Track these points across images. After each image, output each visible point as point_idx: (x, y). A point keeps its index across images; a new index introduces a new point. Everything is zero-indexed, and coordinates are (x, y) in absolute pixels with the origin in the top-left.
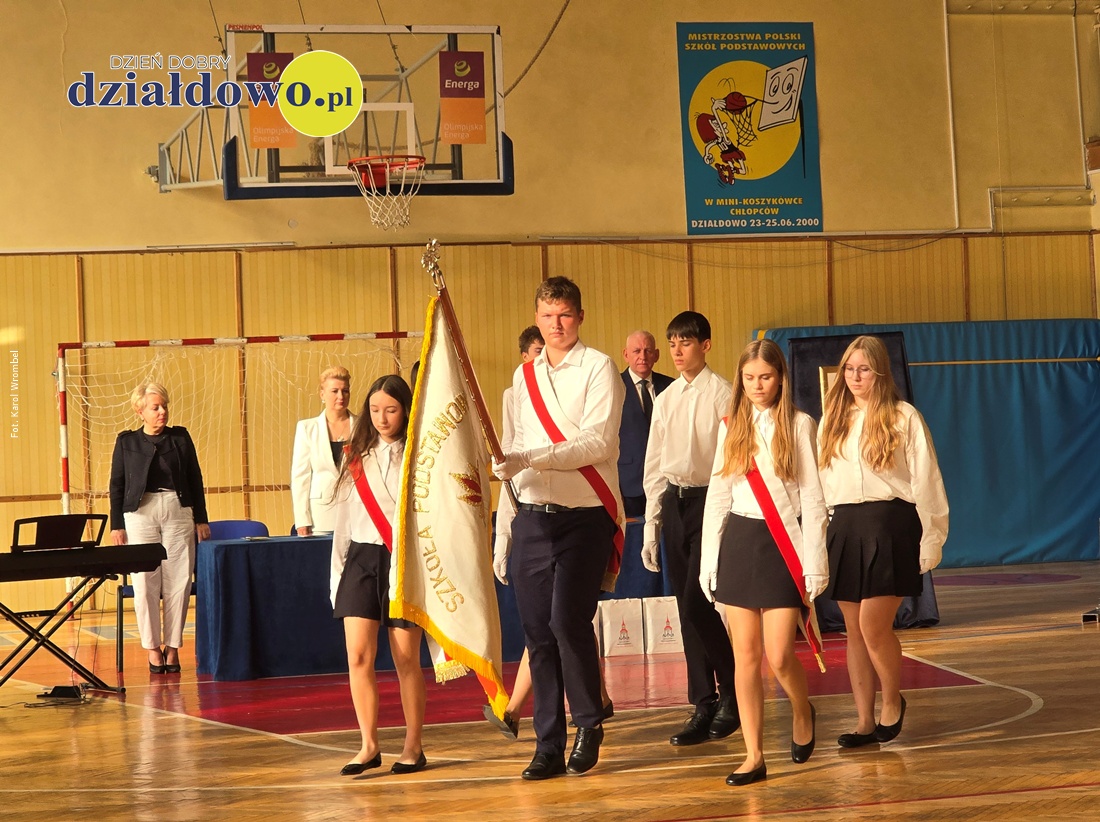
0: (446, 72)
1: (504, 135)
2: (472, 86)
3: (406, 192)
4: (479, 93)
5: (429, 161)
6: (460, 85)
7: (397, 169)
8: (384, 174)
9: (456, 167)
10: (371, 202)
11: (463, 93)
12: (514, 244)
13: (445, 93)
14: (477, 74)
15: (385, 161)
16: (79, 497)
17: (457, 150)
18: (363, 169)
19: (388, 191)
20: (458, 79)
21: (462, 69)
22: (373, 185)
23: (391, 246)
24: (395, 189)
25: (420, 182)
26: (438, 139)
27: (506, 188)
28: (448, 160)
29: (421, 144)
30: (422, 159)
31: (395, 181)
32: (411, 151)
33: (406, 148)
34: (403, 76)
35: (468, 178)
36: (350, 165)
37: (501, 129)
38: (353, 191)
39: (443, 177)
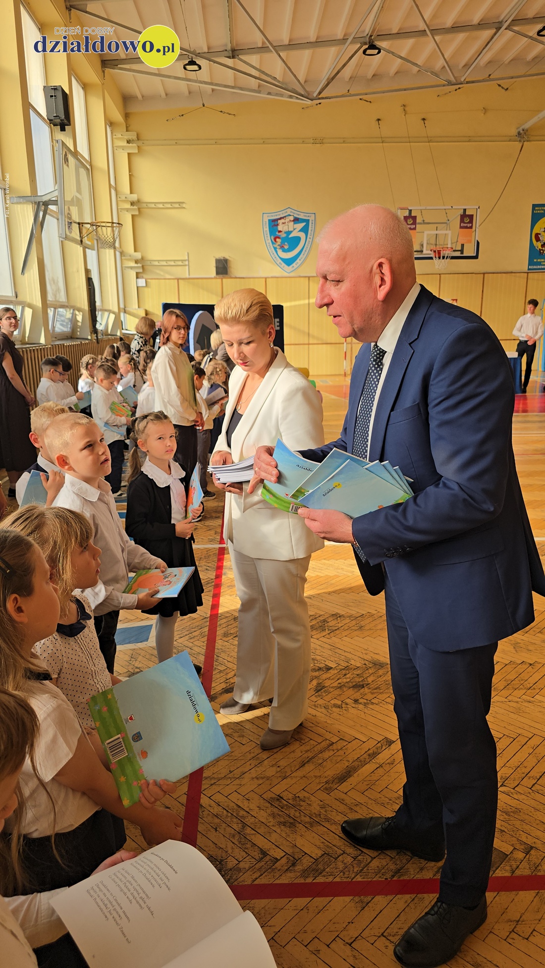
0: (462, 221)
1: (477, 241)
2: (469, 225)
3: (447, 258)
4: (471, 227)
5: (454, 249)
6: (465, 225)
7: (444, 252)
8: (440, 253)
9: (462, 251)
10: (436, 261)
11: (466, 227)
12: (475, 274)
13: (461, 227)
14: (471, 222)
15: (442, 249)
16: (349, 343)
17: (463, 245)
18: (435, 251)
19: (441, 258)
20: (465, 223)
21: (467, 220)
22: (437, 256)
23: (440, 274)
24: (443, 258)
25: (451, 255)
26: (457, 241)
27: (476, 257)
28: (460, 249)
29: (452, 243)
30: (452, 248)
31: (444, 255)
32: (449, 246)
33: (447, 244)
34: (448, 222)
35: (465, 254)
36: (431, 250)
37: (476, 239)
38: (431, 258)
39: (458, 254)
